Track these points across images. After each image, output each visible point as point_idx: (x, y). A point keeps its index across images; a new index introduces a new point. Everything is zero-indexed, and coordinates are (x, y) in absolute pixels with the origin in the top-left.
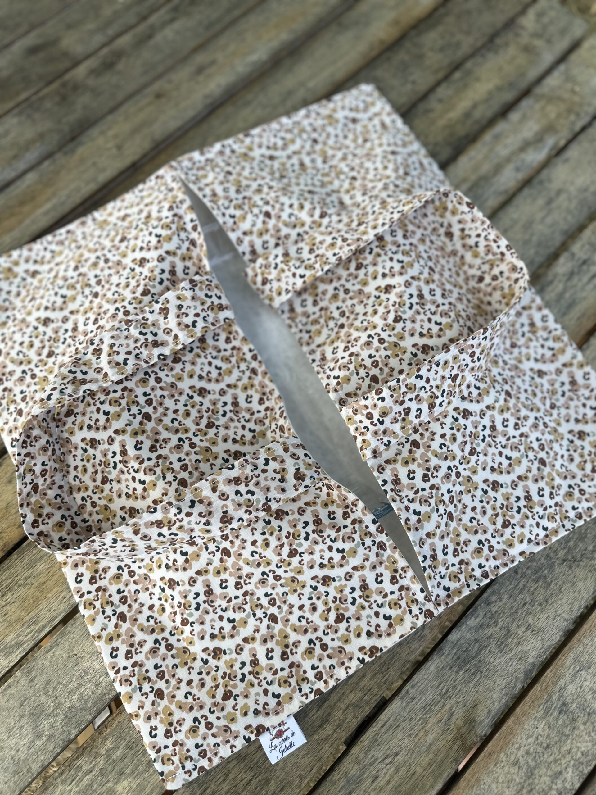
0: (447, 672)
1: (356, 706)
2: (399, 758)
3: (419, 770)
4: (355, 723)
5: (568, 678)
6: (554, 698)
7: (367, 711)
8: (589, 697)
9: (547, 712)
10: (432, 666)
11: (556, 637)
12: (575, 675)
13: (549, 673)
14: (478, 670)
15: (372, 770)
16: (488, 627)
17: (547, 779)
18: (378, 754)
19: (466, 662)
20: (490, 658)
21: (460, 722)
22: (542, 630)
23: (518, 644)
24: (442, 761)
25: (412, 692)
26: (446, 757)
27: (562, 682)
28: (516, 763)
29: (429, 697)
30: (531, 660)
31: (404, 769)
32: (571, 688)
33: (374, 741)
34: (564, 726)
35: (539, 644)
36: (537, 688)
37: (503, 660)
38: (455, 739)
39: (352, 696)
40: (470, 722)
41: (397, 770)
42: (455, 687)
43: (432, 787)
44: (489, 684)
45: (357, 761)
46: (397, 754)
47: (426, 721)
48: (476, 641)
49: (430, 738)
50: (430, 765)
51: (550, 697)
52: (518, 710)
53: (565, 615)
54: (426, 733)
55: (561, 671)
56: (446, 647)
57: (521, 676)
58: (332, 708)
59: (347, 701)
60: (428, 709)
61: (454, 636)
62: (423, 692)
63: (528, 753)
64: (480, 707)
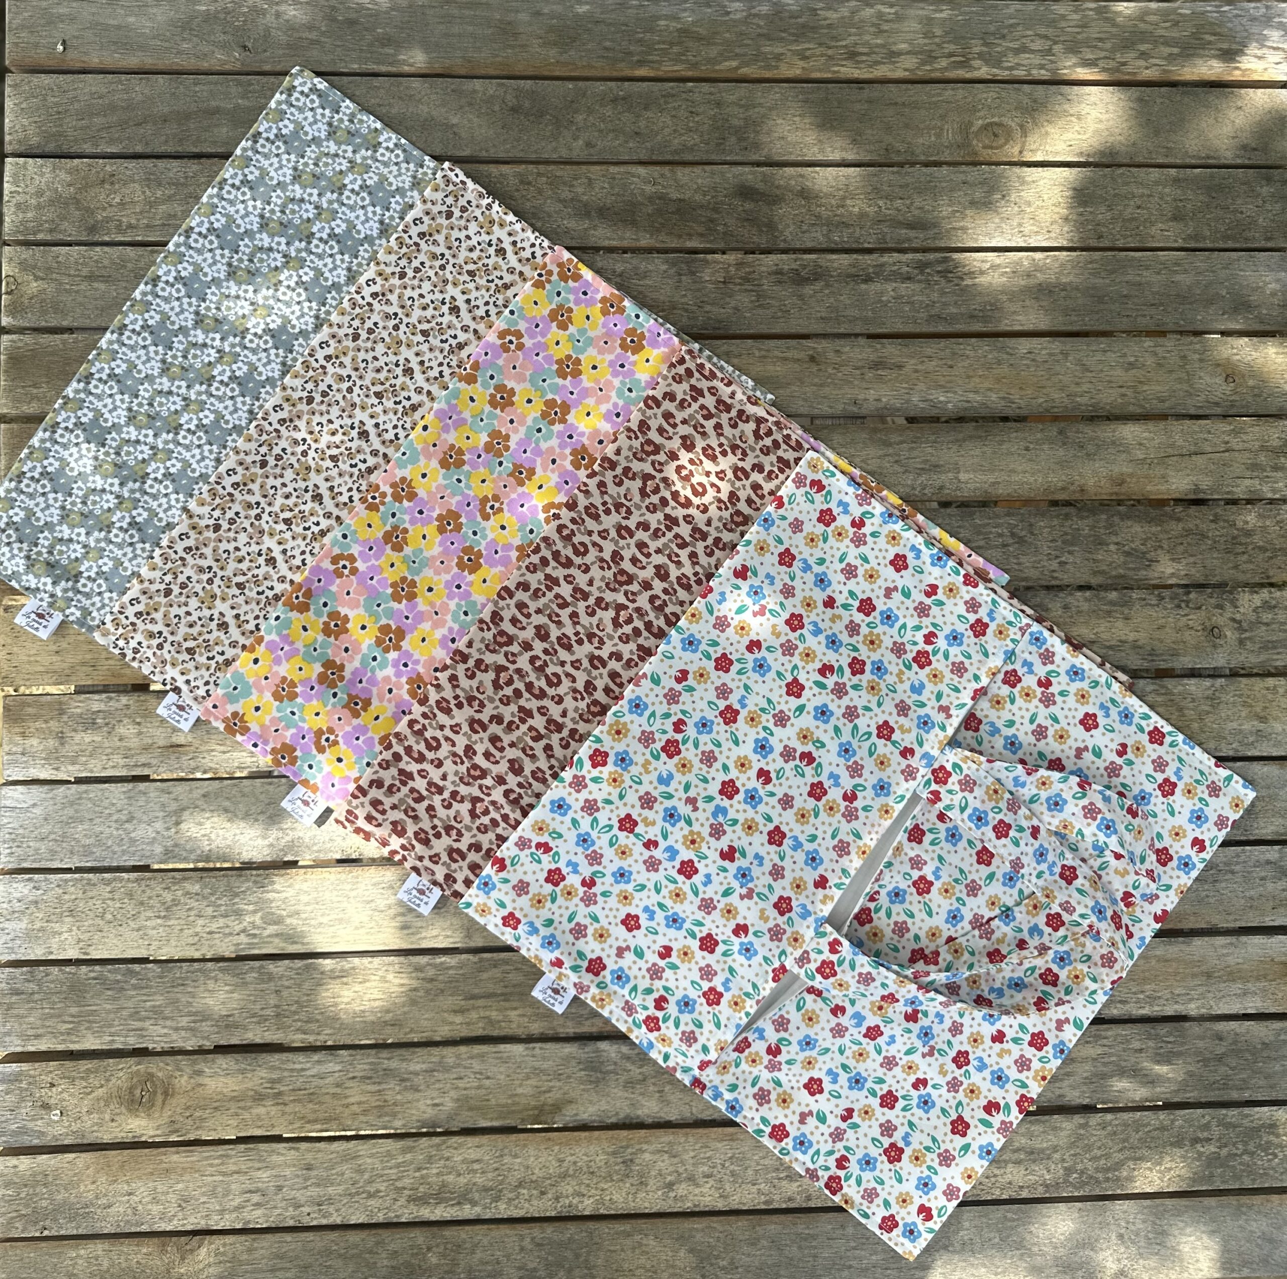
0: (573, 1063)
1: (490, 1022)
2: (487, 1083)
3: (493, 1102)
4: (480, 1032)
5: (652, 1148)
6: (630, 1150)
7: (496, 1033)
8: (653, 1173)
9: (614, 1153)
10: (569, 1049)
11: (673, 1116)
12: (659, 1151)
13: (643, 1132)
14: (597, 1082)
15: (462, 1072)
16: (633, 1063)
17: (571, 1190)
18: (477, 1065)
19: (593, 1069)
20: (613, 1084)
21: (550, 1101)
22: (668, 1103)
23: (642, 1094)
24: (513, 1112)
25: (537, 1051)
26: (520, 1112)
27: (645, 1147)
28: (561, 1161)
29: (545, 1065)
30: (639, 1112)
31: (484, 1091)
32: (647, 1156)
33: (481, 1056)
34: (617, 1172)
35: (656, 1109)
36: (624, 1133)
37: (620, 1094)
38: (535, 1108)
39: (494, 1013)
40: (557, 1108)
41: (478, 1088)
42: (569, 1077)
43: (492, 1119)
44: (595, 1097)
45: (458, 1057)
46: (488, 1078)
47: (528, 1078)
48: (615, 1064)
49: (520, 1091)
50: (503, 1106)
51: (627, 1147)
52: (596, 1133)
53: (694, 1110)
54: (521, 1085)
55: (653, 1139)
56: (591, 1047)
57: (622, 1116)
58: (474, 1008)
59: (488, 1013)
60: (537, 1072)
61: (603, 1045)
62: (544, 1059)
63: (575, 1163)
64: (573, 1106)
